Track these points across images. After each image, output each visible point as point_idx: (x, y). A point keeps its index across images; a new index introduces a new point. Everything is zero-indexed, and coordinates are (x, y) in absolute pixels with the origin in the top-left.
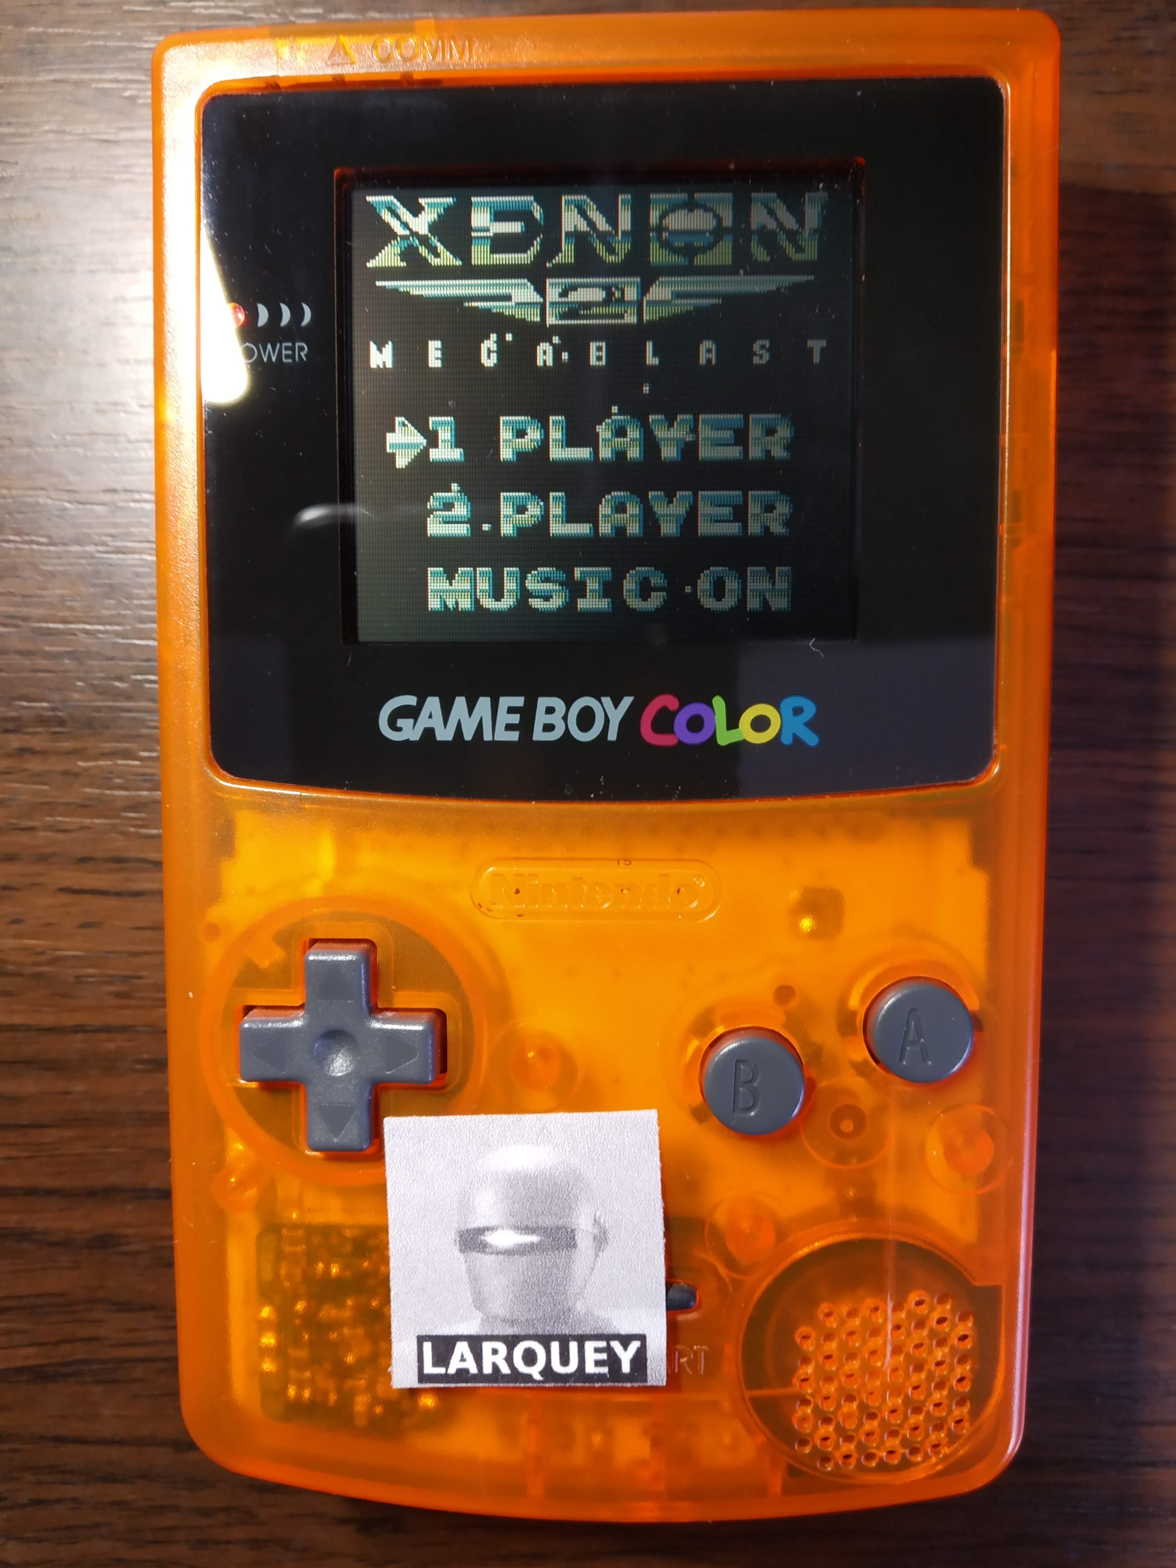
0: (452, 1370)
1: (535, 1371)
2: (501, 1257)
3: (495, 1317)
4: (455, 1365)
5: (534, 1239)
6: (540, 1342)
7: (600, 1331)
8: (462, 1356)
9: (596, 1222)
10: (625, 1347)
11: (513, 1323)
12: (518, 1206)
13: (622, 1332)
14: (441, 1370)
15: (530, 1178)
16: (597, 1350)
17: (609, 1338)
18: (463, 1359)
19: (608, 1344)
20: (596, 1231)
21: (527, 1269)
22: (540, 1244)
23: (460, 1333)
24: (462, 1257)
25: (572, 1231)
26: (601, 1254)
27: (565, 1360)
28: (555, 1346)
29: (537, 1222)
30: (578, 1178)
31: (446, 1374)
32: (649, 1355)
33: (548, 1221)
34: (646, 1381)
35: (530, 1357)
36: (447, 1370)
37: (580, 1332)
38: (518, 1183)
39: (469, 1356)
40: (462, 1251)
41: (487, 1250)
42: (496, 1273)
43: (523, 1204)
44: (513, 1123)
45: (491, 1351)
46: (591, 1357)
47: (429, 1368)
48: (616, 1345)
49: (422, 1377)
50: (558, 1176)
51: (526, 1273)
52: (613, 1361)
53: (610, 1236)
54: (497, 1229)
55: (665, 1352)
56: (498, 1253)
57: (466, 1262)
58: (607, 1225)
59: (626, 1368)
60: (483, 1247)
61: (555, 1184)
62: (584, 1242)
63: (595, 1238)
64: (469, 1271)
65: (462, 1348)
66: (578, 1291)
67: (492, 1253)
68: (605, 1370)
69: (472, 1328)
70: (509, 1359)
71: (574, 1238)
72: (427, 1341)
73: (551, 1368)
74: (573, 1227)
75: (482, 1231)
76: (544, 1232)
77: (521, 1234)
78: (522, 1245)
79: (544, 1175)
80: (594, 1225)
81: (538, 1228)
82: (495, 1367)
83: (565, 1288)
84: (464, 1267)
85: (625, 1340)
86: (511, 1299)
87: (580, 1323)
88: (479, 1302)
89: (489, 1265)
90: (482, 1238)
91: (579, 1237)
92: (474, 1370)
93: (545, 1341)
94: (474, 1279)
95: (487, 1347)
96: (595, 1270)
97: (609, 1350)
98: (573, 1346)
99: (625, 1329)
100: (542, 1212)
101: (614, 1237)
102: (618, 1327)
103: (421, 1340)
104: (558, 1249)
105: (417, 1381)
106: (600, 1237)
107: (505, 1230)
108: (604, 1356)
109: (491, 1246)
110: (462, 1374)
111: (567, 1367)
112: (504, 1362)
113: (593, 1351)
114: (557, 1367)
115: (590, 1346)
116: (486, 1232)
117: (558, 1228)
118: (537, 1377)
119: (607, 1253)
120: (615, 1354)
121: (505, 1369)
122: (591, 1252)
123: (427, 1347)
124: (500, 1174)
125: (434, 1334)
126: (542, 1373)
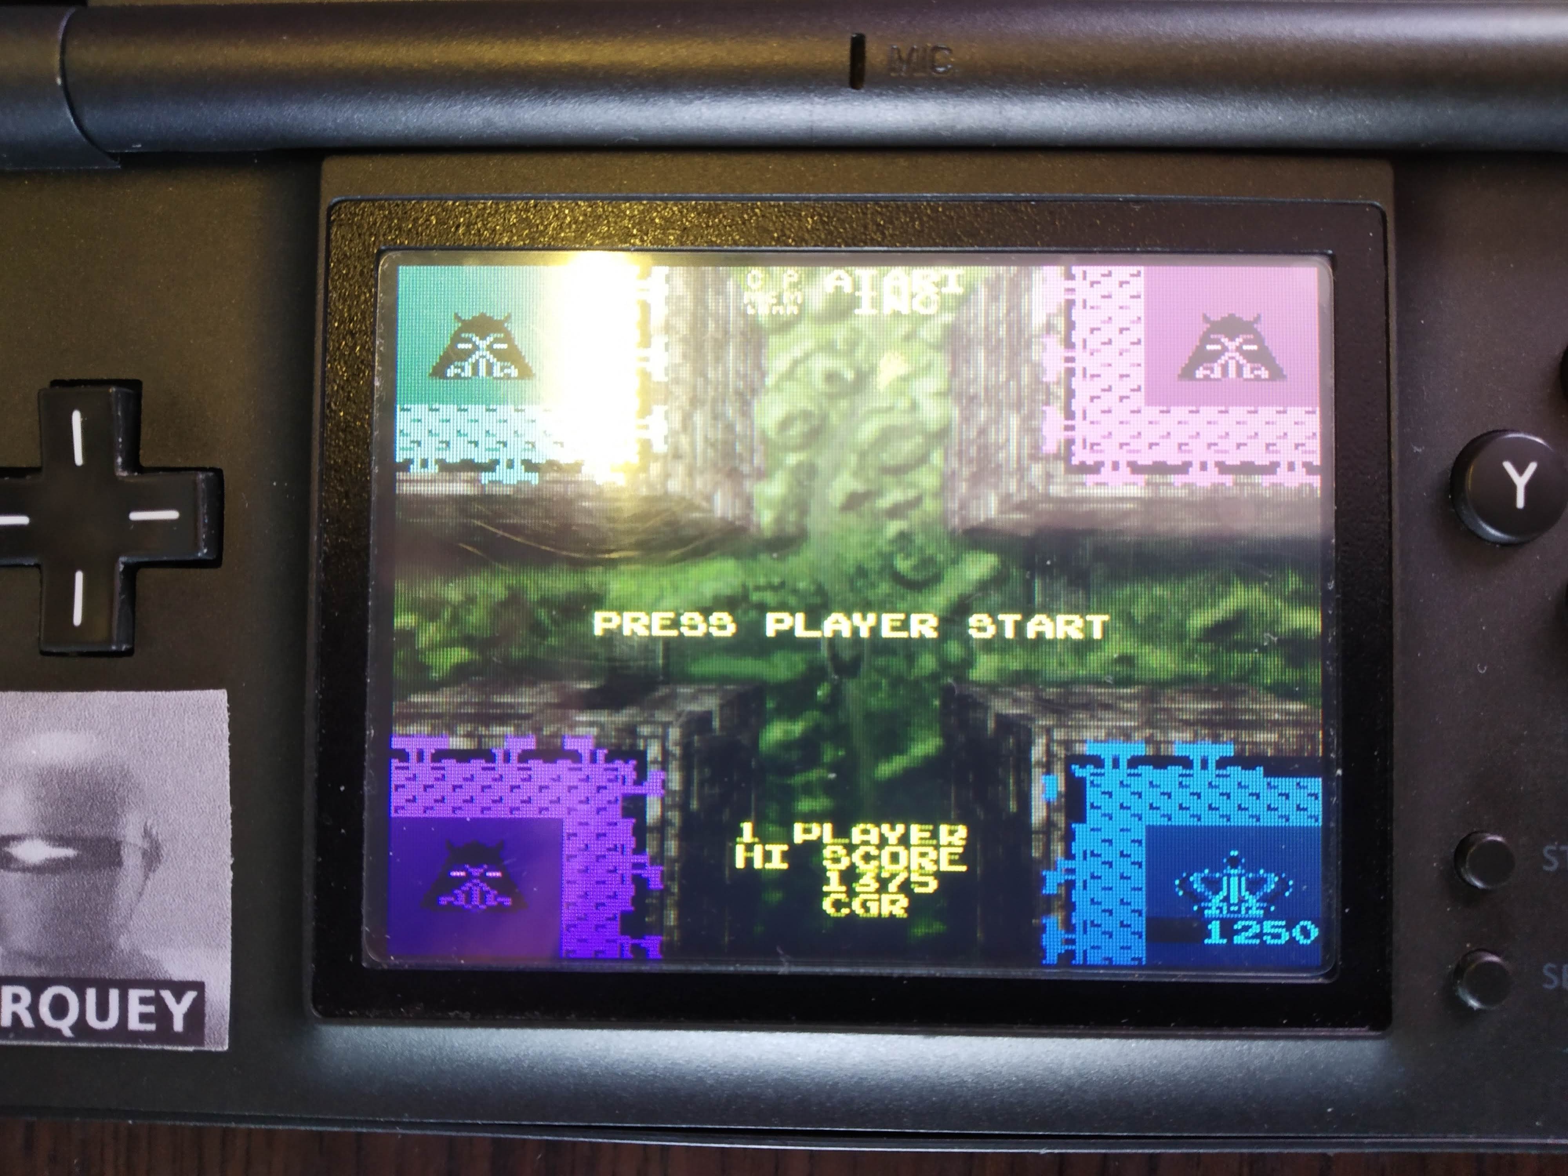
1: (65, 1026)
2: (28, 875)
3: (20, 954)
5: (69, 852)
6: (73, 988)
9: (147, 834)
10: (178, 999)
11: (38, 960)
12: (51, 810)
15: (67, 774)
16: (143, 1001)
20: (146, 846)
21: (60, 892)
25: (118, 844)
26: (151, 875)
27: (103, 1014)
28: (91, 994)
29: (73, 832)
30: (126, 775)
32: (208, 1010)
33: (88, 831)
34: (201, 1043)
35: (59, 1008)
38: (52, 780)
42: (22, 896)
43: (58, 808)
44: (48, 702)
45: (11, 998)
46: (135, 1009)
48: (167, 996)
50: (101, 773)
51: (58, 897)
52: (163, 1016)
53: (164, 852)
54: (24, 839)
55: (227, 1007)
56: (26, 869)
58: (160, 838)
59: (178, 1025)
62: (132, 860)
63: (144, 854)
66: (122, 922)
67: (17, 870)
68: (151, 1027)
70: (33, 1009)
71: (119, 854)
74: (119, 839)
76: (83, 845)
77: (54, 846)
78: (54, 860)
79: (84, 771)
80: (144, 837)
81: (75, 839)
82: (16, 1017)
83: (105, 918)
85: (179, 989)
86: (39, 931)
87: (123, 964)
89: (13, 885)
93: (79, 987)
95: (7, 991)
96: (144, 897)
97: (158, 1001)
98: (114, 995)
99: (179, 974)
100: (81, 819)
101: (168, 855)
104: (98, 867)
106: (151, 854)
107: (35, 841)
108: (151, 1009)
109: (16, 860)
113: (137, 1001)
114: (92, 1020)
116: (11, 843)
117: (100, 840)
118: (67, 1033)
119: (161, 872)
120: (166, 1007)
121: (28, 1021)
122: (140, 873)
124: (30, 768)
126: (73, 1028)
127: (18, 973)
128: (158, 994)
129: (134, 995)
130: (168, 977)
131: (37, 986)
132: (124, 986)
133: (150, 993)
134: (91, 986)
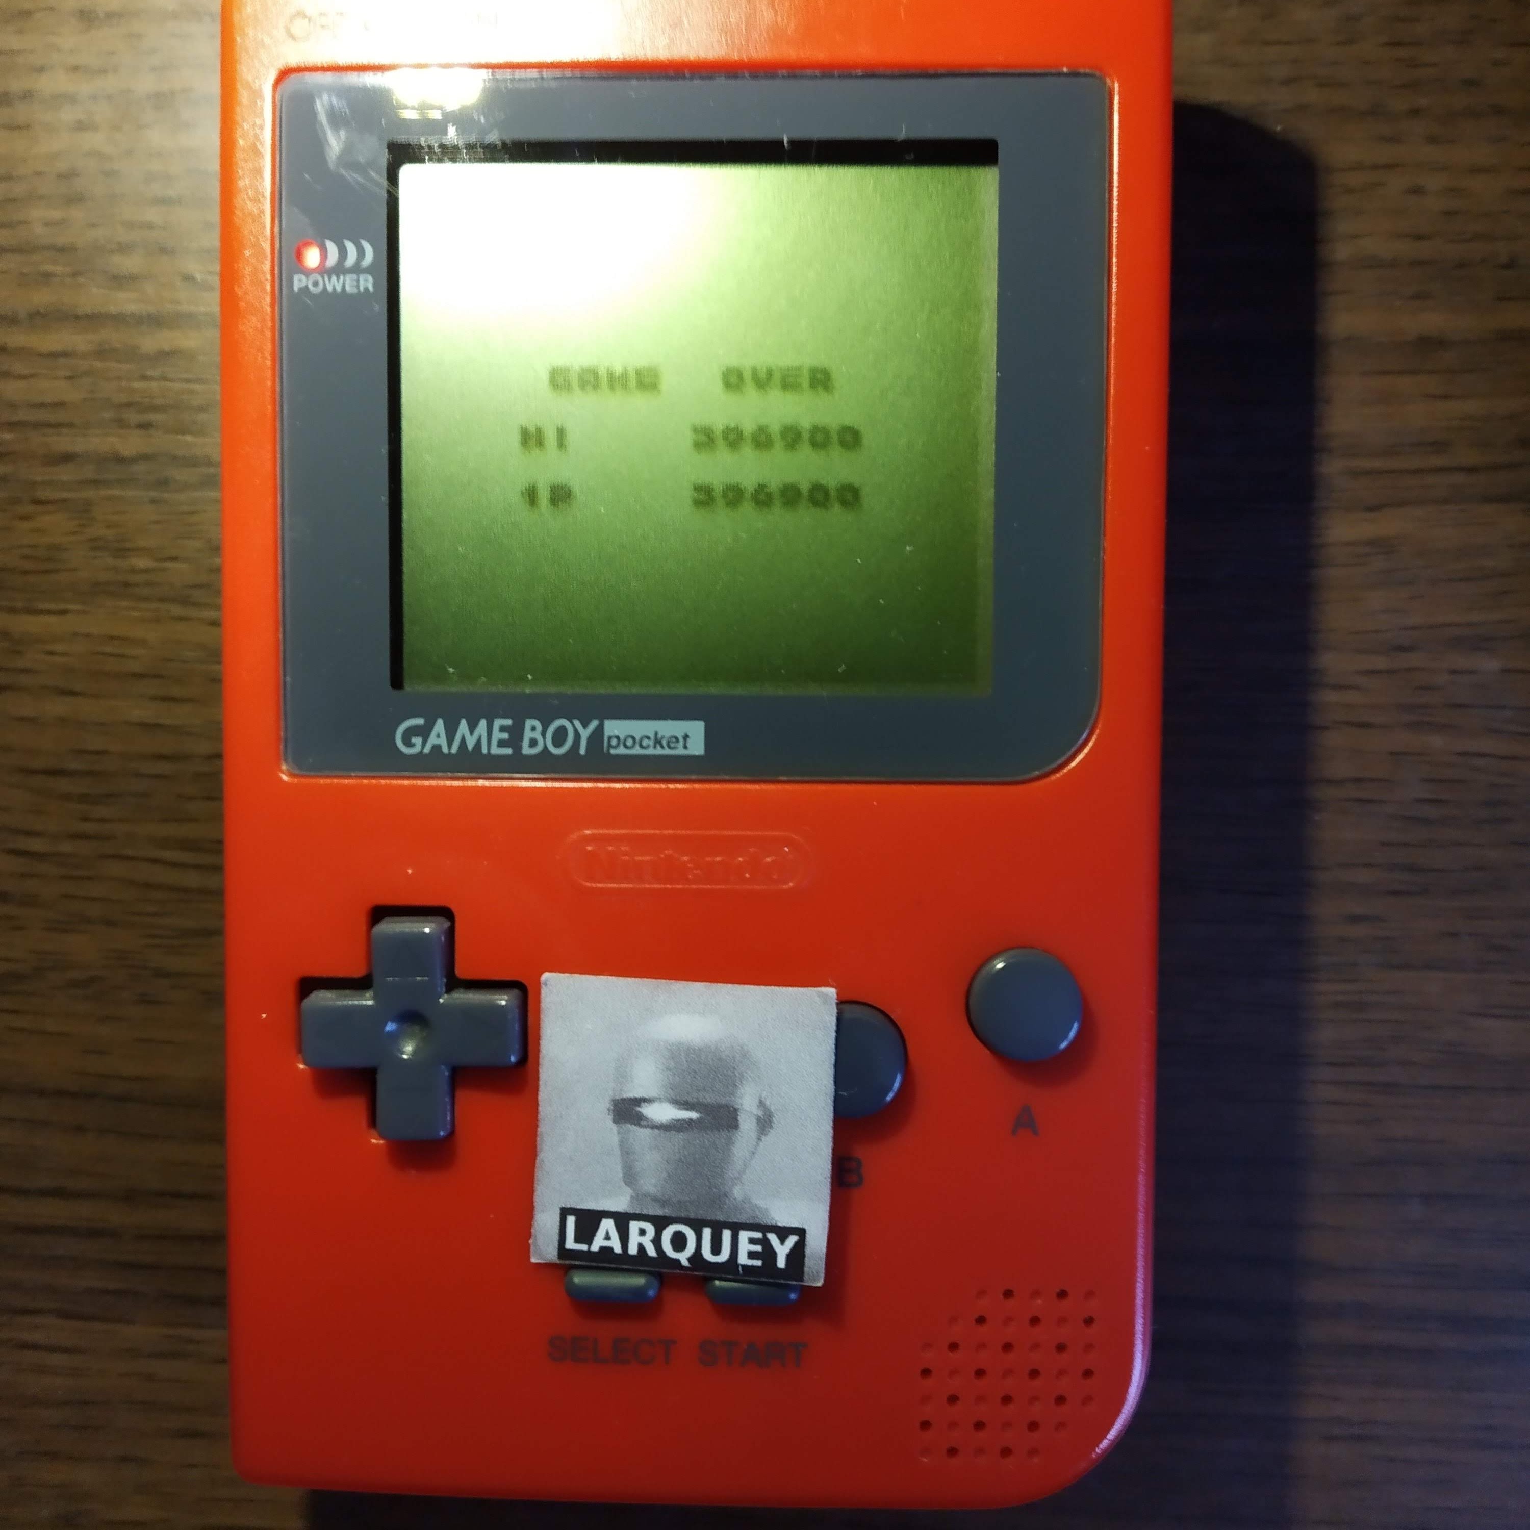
0: (595, 1247)
1: (683, 1257)
2: (656, 1131)
3: (646, 1195)
4: (598, 1243)
5: (694, 1115)
6: (691, 1227)
7: (757, 1221)
8: (607, 1233)
9: (761, 1104)
10: (782, 1241)
11: (664, 1203)
13: (780, 1224)
14: (584, 1247)
16: (752, 1241)
17: (765, 1228)
18: (608, 1237)
19: (765, 1236)
20: (760, 1113)
21: (684, 1147)
22: (699, 1121)
23: (606, 1209)
24: (614, 1127)
25: (736, 1110)
26: (763, 1138)
27: (716, 1249)
28: (707, 1233)
29: (697, 1099)
31: (589, 1252)
32: (808, 1251)
34: (802, 1279)
35: (679, 1242)
36: (589, 1247)
39: (614, 1234)
40: (615, 1121)
44: (679, 989)
45: (637, 1231)
46: (744, 1247)
47: (570, 1244)
48: (773, 1238)
49: (563, 1252)
52: (769, 1254)
55: (824, 1250)
59: (781, 1263)
60: (639, 1120)
61: (720, 1059)
62: (747, 1124)
64: (623, 1144)
65: (607, 1225)
66: (737, 1175)
68: (758, 1263)
69: (620, 1204)
70: (657, 1242)
72: (571, 1214)
73: (701, 1255)
74: (736, 1106)
78: (679, 1120)
82: (641, 1247)
84: (615, 1139)
85: (783, 1233)
90: (639, 1109)
91: (742, 1118)
92: (618, 1249)
94: (627, 1152)
95: (634, 1226)
97: (765, 1242)
98: (727, 1235)
102: (777, 1219)
103: (565, 1212)
105: (557, 1256)
108: (758, 1248)
109: (646, 1119)
110: (606, 1251)
111: (719, 1256)
112: (651, 1244)
113: (747, 1241)
114: (707, 1254)
115: (744, 1236)
116: (642, 1104)
117: (720, 1106)
118: (685, 1263)
120: (771, 1247)
121: (651, 1251)
122: (754, 1135)
123: (571, 1221)
124: (662, 1043)
125: (579, 1207)
126: (689, 1259)
133: (758, 1235)
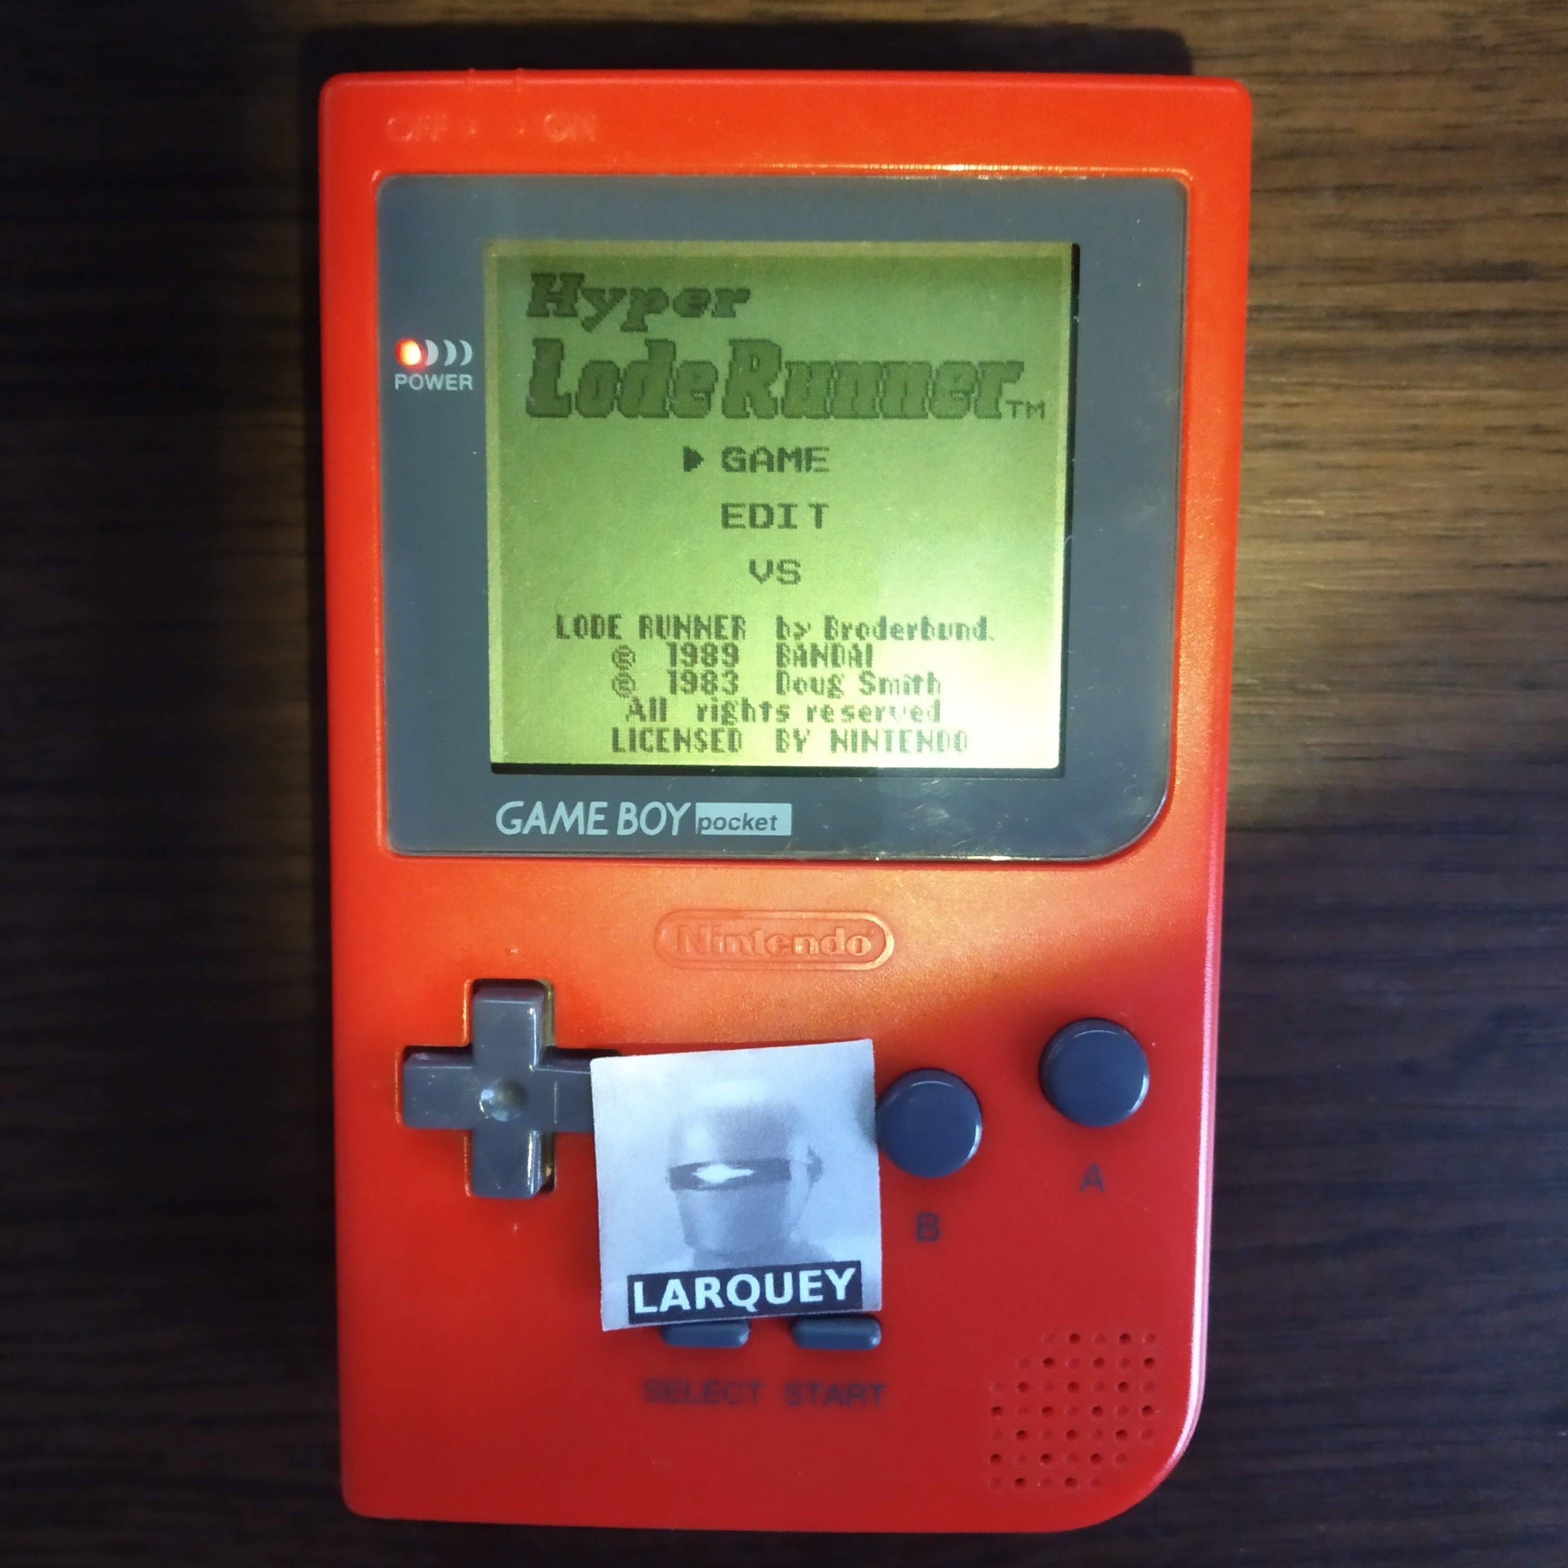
0: (664, 1308)
1: (749, 1304)
2: (714, 1192)
4: (667, 1303)
5: (747, 1172)
6: (754, 1275)
8: (675, 1293)
9: (811, 1153)
10: (840, 1274)
13: (837, 1260)
14: (653, 1309)
16: (813, 1279)
18: (675, 1296)
23: (672, 1271)
25: (787, 1163)
27: (779, 1291)
28: (769, 1278)
31: (658, 1313)
32: (865, 1280)
33: (763, 1154)
34: (861, 1307)
35: (743, 1291)
36: (659, 1308)
37: (794, 1263)
39: (682, 1293)
41: (699, 1186)
45: (703, 1287)
46: (805, 1285)
47: (640, 1308)
48: (831, 1274)
49: (634, 1317)
52: (828, 1289)
53: (825, 1165)
55: (880, 1277)
56: (711, 1187)
57: (677, 1198)
59: (841, 1295)
62: (798, 1173)
65: (675, 1285)
67: (704, 1189)
68: (819, 1298)
70: (723, 1293)
72: (638, 1281)
73: (765, 1298)
75: (695, 1167)
77: (733, 1168)
78: (734, 1179)
82: (709, 1302)
85: (840, 1268)
88: (691, 1237)
92: (686, 1306)
93: (759, 1274)
95: (700, 1283)
97: (824, 1279)
98: (788, 1277)
99: (839, 1256)
103: (632, 1280)
105: (628, 1322)
108: (818, 1285)
110: (675, 1311)
111: (782, 1298)
112: (718, 1297)
113: (807, 1280)
114: (771, 1297)
118: (751, 1309)
120: (830, 1282)
121: (718, 1303)
123: (639, 1287)
125: (645, 1273)
126: (756, 1305)
127: (708, 1268)
128: (823, 1273)
129: (804, 1276)
130: (830, 1259)
131: (724, 1276)
132: (796, 1270)
133: (817, 1273)
134: (768, 1273)
